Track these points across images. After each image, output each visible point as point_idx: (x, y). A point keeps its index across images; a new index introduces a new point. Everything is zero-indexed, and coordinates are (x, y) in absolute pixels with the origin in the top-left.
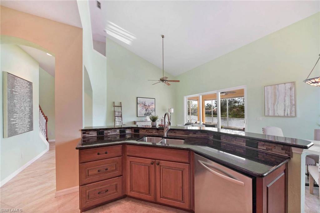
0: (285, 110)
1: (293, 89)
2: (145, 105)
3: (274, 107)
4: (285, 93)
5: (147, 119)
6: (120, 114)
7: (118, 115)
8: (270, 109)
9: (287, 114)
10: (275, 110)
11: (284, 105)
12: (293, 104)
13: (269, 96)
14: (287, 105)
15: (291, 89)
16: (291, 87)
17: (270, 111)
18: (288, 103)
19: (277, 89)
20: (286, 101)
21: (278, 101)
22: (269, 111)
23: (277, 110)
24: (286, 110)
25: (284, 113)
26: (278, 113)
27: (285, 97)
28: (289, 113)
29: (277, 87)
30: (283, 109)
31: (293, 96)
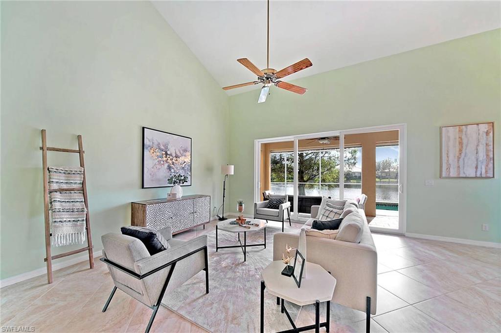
0: (477, 168)
1: (490, 134)
2: (166, 154)
3: (458, 162)
4: (478, 140)
5: (174, 195)
6: (78, 179)
7: (65, 186)
8: (452, 165)
9: (481, 174)
10: (461, 167)
11: (475, 160)
12: (491, 158)
13: (451, 143)
14: (481, 159)
15: (487, 133)
16: (487, 131)
17: (451, 170)
18: (482, 155)
19: (464, 133)
20: (479, 153)
21: (466, 153)
22: (448, 169)
23: (464, 167)
24: (479, 168)
25: (476, 172)
26: (465, 172)
27: (478, 145)
28: (484, 171)
29: (464, 130)
30: (474, 165)
31: (490, 145)
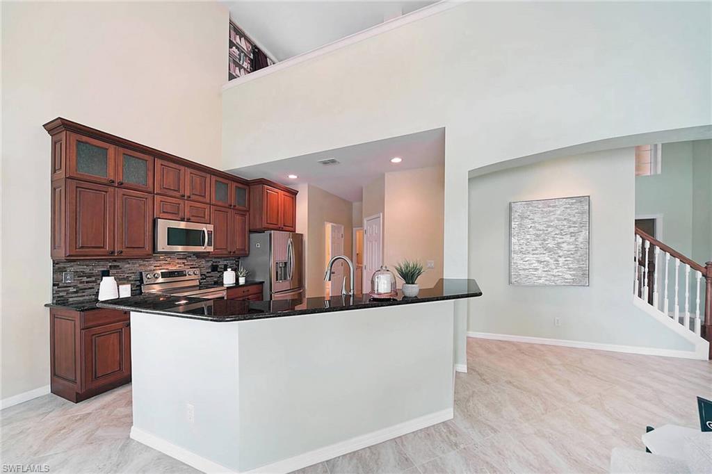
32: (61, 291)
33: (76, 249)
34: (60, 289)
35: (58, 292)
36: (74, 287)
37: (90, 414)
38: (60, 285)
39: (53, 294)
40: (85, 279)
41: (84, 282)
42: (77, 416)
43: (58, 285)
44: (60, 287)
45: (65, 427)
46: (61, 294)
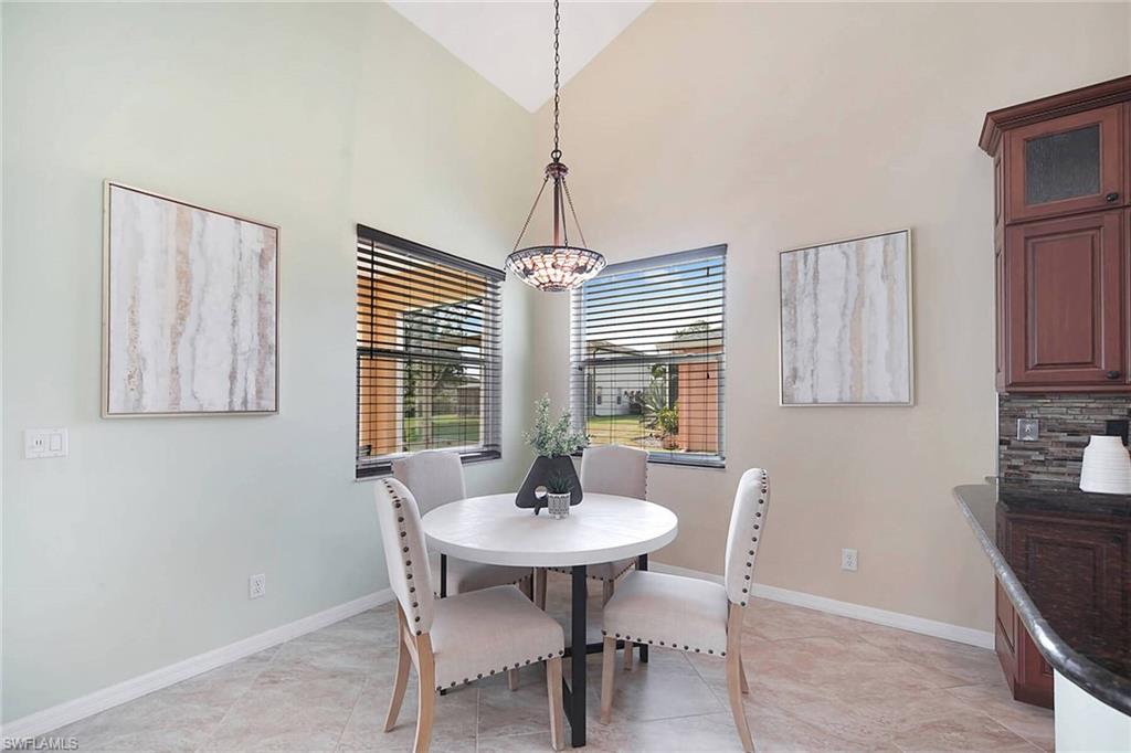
0: (233, 377)
1: (270, 263)
3: (174, 351)
4: (239, 274)
8: (150, 362)
9: (245, 402)
10: (184, 369)
11: (229, 347)
13: (148, 267)
14: (244, 346)
15: (262, 260)
16: (262, 251)
17: (149, 381)
18: (247, 334)
19: (195, 237)
20: (241, 324)
21: (200, 320)
22: (135, 376)
23: (192, 373)
24: (240, 377)
25: (231, 393)
26: (198, 395)
27: (236, 296)
28: (252, 389)
29: (199, 226)
30: (227, 368)
32: (1015, 457)
33: (1027, 368)
34: (1013, 452)
35: (1008, 457)
36: (1041, 450)
37: (1018, 739)
38: (1013, 442)
39: (1000, 459)
40: (1064, 437)
41: (1061, 442)
42: (997, 725)
43: (1008, 443)
44: (1013, 449)
45: (962, 730)
46: (1015, 462)
